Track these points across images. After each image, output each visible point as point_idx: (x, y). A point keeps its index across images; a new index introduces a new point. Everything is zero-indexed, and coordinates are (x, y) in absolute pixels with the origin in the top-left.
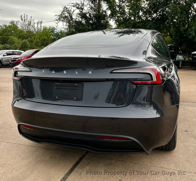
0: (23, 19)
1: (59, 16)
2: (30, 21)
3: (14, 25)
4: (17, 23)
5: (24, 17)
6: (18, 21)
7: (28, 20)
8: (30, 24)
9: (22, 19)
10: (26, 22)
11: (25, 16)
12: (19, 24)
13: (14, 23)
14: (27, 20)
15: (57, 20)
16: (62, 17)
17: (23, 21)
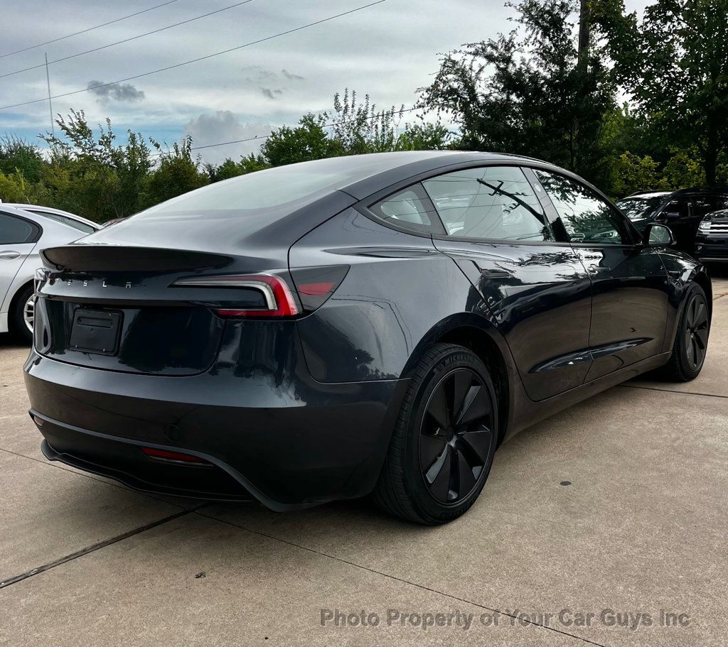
0: (343, 105)
1: (428, 90)
2: (363, 108)
3: (311, 127)
4: (321, 119)
5: (345, 100)
6: (325, 114)
7: (356, 108)
8: (361, 120)
9: (337, 108)
10: (349, 113)
11: (346, 96)
12: (329, 122)
13: (311, 120)
14: (353, 106)
15: (420, 106)
16: (438, 95)
17: (341, 112)
